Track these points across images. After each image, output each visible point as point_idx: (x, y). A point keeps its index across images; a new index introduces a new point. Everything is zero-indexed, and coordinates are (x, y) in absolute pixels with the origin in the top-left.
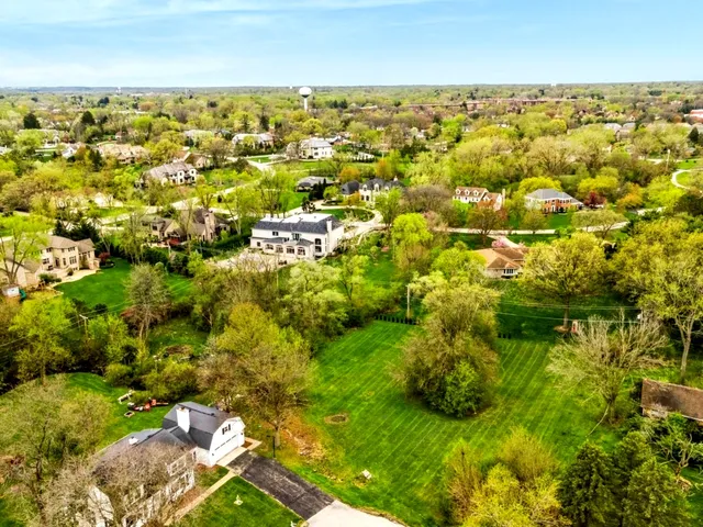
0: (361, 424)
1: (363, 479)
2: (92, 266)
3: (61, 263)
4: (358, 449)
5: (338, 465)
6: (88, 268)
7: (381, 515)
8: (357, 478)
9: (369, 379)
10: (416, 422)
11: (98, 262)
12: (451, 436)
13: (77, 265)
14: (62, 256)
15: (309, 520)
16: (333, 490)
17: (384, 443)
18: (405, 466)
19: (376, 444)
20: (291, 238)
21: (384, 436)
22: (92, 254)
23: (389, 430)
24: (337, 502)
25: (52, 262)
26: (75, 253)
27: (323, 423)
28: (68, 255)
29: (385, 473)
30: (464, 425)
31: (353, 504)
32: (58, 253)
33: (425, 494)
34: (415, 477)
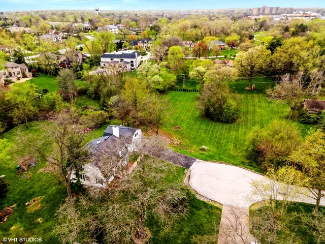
0: (188, 129)
1: (203, 150)
2: (28, 76)
3: (13, 74)
4: (194, 138)
5: (188, 146)
6: (26, 77)
7: (220, 163)
8: (201, 150)
9: (181, 112)
10: (211, 126)
11: (31, 74)
12: (230, 130)
13: (20, 75)
14: (12, 71)
15: (190, 168)
16: (193, 155)
17: (203, 135)
18: (218, 143)
19: (200, 136)
20: (119, 61)
21: (201, 132)
22: (27, 70)
23: (202, 130)
24: (197, 160)
25: (7, 74)
26: (19, 70)
27: (172, 130)
28: (16, 70)
29: (211, 146)
30: (232, 125)
31: (205, 160)
32: (10, 70)
33: (235, 153)
34: (225, 146)
